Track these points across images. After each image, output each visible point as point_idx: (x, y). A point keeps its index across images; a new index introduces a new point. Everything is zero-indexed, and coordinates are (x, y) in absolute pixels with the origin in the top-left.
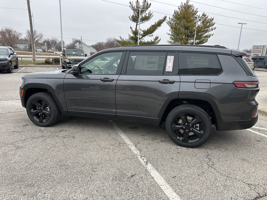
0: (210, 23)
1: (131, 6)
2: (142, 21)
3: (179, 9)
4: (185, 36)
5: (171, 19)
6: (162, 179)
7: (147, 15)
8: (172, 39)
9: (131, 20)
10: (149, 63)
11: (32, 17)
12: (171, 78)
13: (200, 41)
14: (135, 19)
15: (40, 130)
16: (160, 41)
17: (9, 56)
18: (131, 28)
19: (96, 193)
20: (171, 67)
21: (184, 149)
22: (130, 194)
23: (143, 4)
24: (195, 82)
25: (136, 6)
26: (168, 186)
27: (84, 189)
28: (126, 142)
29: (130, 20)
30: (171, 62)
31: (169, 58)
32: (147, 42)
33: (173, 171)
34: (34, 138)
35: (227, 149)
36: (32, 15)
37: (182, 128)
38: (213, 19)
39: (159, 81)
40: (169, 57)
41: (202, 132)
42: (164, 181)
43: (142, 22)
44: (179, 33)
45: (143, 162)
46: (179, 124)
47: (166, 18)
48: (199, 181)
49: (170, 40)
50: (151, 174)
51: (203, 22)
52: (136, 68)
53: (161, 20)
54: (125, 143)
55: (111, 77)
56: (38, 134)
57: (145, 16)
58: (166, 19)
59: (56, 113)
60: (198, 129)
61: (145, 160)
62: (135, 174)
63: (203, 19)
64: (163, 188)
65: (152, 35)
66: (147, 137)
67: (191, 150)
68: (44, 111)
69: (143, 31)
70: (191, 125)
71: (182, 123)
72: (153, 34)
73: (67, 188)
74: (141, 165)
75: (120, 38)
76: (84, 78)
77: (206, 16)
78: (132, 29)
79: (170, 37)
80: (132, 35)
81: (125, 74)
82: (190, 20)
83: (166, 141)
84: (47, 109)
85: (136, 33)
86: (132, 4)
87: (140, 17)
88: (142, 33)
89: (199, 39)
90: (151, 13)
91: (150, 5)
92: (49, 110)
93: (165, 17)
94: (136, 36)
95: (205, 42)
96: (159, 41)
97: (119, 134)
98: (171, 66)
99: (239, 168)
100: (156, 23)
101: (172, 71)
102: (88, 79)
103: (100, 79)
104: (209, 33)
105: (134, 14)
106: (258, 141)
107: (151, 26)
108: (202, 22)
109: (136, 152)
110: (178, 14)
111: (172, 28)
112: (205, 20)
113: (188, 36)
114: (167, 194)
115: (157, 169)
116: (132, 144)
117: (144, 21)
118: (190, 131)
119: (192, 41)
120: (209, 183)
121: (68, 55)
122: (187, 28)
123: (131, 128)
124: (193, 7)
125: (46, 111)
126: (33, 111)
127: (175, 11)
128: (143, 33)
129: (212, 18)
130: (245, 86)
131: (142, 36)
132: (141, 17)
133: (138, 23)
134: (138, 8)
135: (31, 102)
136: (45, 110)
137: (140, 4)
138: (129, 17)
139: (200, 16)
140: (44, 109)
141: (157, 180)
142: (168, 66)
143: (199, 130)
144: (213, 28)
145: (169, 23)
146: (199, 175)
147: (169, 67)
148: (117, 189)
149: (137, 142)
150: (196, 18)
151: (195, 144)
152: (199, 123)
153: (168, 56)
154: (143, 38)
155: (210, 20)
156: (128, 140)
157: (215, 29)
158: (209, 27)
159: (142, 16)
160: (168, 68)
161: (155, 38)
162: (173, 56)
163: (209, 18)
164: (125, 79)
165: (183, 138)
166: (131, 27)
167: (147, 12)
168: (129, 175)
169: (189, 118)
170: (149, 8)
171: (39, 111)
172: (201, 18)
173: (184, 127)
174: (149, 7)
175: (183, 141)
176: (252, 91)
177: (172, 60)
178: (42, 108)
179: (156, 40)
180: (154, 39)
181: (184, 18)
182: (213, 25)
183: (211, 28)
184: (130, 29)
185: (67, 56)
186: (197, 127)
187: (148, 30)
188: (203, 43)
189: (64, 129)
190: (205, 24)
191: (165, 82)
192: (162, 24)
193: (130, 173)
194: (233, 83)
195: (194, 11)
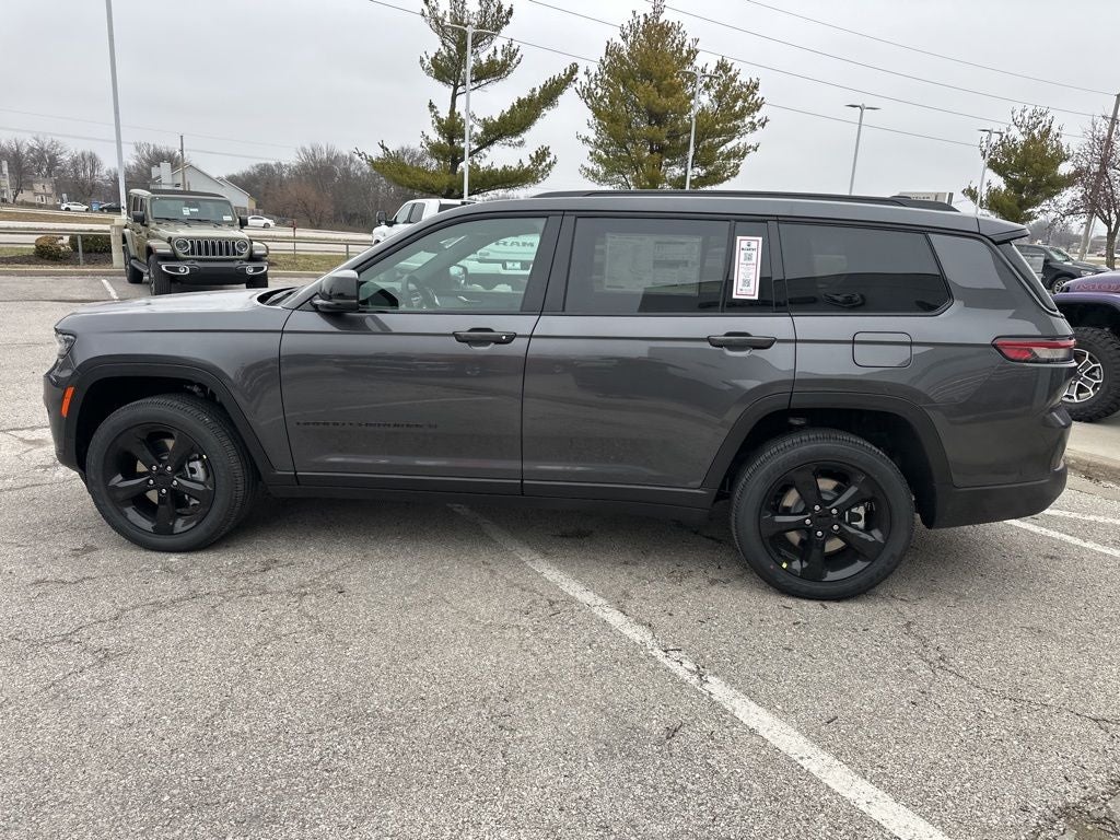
0: (745, 101)
1: (427, 12)
3: (624, 37)
4: (652, 151)
5: (593, 75)
6: (790, 730)
7: (499, 57)
8: (599, 160)
9: (428, 72)
10: (658, 264)
13: (708, 173)
14: (447, 70)
15: (167, 569)
16: (553, 169)
18: (432, 106)
20: (752, 283)
21: (811, 607)
22: (700, 805)
23: (479, 8)
24: (854, 342)
25: (448, 14)
26: (828, 758)
27: (506, 807)
28: (571, 594)
29: (424, 73)
30: (754, 261)
31: (744, 245)
32: (500, 168)
33: (818, 699)
34: (161, 606)
37: (799, 527)
38: (756, 87)
39: (708, 339)
40: (742, 242)
41: (877, 535)
42: (802, 738)
43: (476, 85)
44: (629, 137)
45: (683, 670)
46: (787, 511)
47: (576, 71)
48: (925, 727)
49: (590, 165)
50: (741, 719)
51: (719, 96)
52: (608, 287)
53: (556, 79)
54: (571, 601)
55: (501, 324)
56: (167, 587)
57: (492, 62)
58: (574, 77)
59: (241, 487)
60: (861, 524)
61: (690, 665)
62: (679, 723)
63: (719, 84)
64: (810, 766)
65: (519, 139)
66: (643, 568)
67: (838, 609)
68: (180, 480)
69: (485, 123)
70: (834, 511)
71: (797, 504)
72: (525, 136)
73: (427, 810)
74: (681, 683)
75: (382, 147)
76: (372, 330)
77: (732, 73)
78: (437, 112)
79: (591, 154)
81: (562, 311)
82: (670, 85)
83: (729, 581)
84: (193, 471)
85: (451, 128)
86: (434, 4)
87: (471, 62)
88: (479, 130)
89: (704, 165)
90: (515, 46)
91: (510, 12)
92: (200, 474)
93: (574, 69)
94: (451, 142)
95: (728, 178)
96: (549, 166)
97: (529, 564)
98: (752, 277)
100: (534, 90)
101: (756, 297)
102: (386, 331)
103: (454, 334)
104: (743, 140)
105: (442, 48)
107: (515, 104)
108: (714, 96)
109: (636, 634)
110: (620, 57)
111: (597, 113)
112: (726, 86)
113: (661, 150)
114: (837, 790)
115: (752, 695)
116: (600, 601)
117: (484, 82)
118: (830, 535)
119: (678, 171)
120: (964, 729)
121: (160, 220)
122: (656, 117)
123: (564, 536)
124: (681, 30)
125: (187, 479)
126: (120, 485)
127: (608, 43)
128: (482, 130)
129: (754, 80)
130: (1035, 354)
131: (478, 142)
133: (460, 90)
134: (461, 24)
135: (114, 441)
136: (185, 478)
137: (467, 7)
138: (422, 61)
139: (708, 72)
140: (179, 469)
141: (773, 737)
142: (741, 277)
143: (866, 530)
144: (755, 121)
145: (587, 94)
146: (913, 703)
147: (747, 283)
148: (638, 791)
149: (617, 592)
150: (692, 77)
151: (850, 585)
152: (866, 502)
153: (739, 238)
154: (484, 150)
155: (744, 90)
156: (576, 586)
157: (763, 125)
158: (741, 115)
159: (479, 61)
160: (740, 287)
161: (534, 155)
162: (760, 239)
163: (743, 78)
164: (563, 332)
165: (805, 565)
166: (431, 103)
167: (499, 42)
168: (658, 730)
169: (827, 485)
170: (505, 28)
171: (151, 482)
172: (711, 77)
173: (808, 521)
174: (507, 22)
175: (804, 575)
176: (1052, 373)
177: (754, 253)
178: (169, 468)
179: (540, 164)
180: (531, 158)
181: (647, 75)
182: (758, 107)
183: (748, 119)
184: (429, 115)
185: (154, 225)
186: (858, 517)
187: (502, 119)
188: (722, 180)
189: (276, 556)
190: (727, 104)
191: (736, 343)
192: (560, 98)
194: (994, 345)
195: (686, 48)
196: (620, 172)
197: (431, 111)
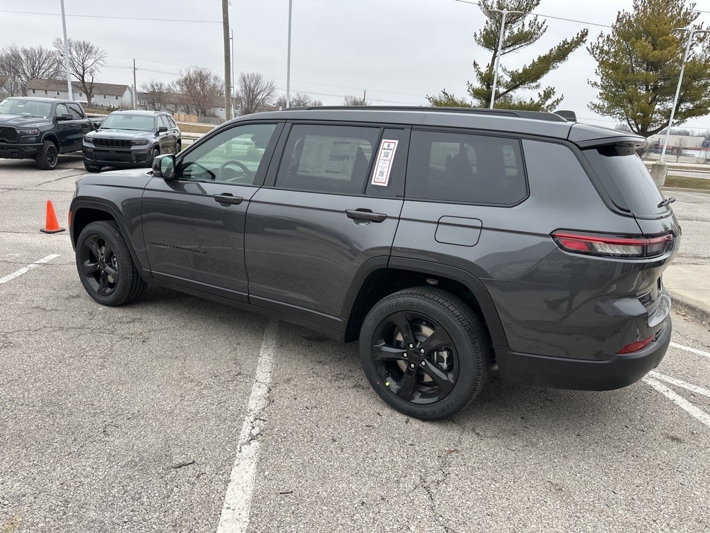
1: (482, 3)
2: (510, 46)
3: (635, 8)
4: (647, 89)
5: (605, 37)
6: (250, 490)
7: (527, 28)
9: (479, 42)
10: (334, 157)
11: (231, 40)
12: (378, 206)
14: (490, 40)
17: (157, 134)
18: (475, 64)
19: (54, 487)
20: (385, 174)
24: (439, 223)
26: (245, 515)
28: (257, 372)
29: (476, 43)
30: (389, 158)
31: (386, 146)
33: (300, 476)
34: (61, 329)
35: (533, 445)
36: (231, 37)
37: (400, 357)
39: (346, 212)
40: (385, 143)
41: (451, 376)
42: (250, 497)
43: (512, 49)
44: (627, 81)
45: (245, 433)
47: (586, 34)
49: (598, 102)
50: (233, 471)
52: (301, 171)
53: (569, 41)
54: (252, 375)
55: (237, 192)
56: (78, 321)
57: (521, 32)
58: (584, 39)
60: (445, 365)
61: (255, 432)
62: (191, 462)
64: (226, 515)
65: (537, 84)
66: (326, 368)
67: (415, 424)
68: (108, 266)
69: (512, 74)
70: (422, 351)
72: (540, 81)
74: (233, 440)
75: (444, 93)
76: (189, 192)
78: (479, 68)
79: (601, 94)
80: (477, 85)
81: (274, 185)
82: (665, 40)
83: (369, 389)
84: (114, 262)
85: (487, 79)
87: (505, 35)
88: (508, 79)
93: (585, 34)
94: (488, 87)
96: (558, 101)
97: (262, 350)
98: (386, 170)
99: (516, 512)
100: (551, 50)
101: (386, 185)
103: (216, 196)
105: (487, 25)
106: (673, 439)
107: (536, 60)
108: (707, 48)
109: (256, 404)
110: (629, 21)
111: (603, 64)
113: (655, 89)
115: (262, 460)
116: (268, 380)
117: (518, 46)
122: (654, 65)
126: (88, 265)
127: (619, 13)
128: (510, 79)
130: (594, 248)
131: (506, 87)
132: (507, 34)
133: (499, 53)
134: (501, 9)
136: (111, 266)
138: (475, 35)
141: (233, 490)
142: (379, 169)
143: (446, 372)
145: (596, 51)
146: (363, 503)
147: (382, 174)
151: (428, 410)
152: (449, 350)
153: (384, 140)
154: (511, 93)
156: (268, 369)
159: (512, 33)
160: (377, 176)
161: (542, 94)
162: (397, 142)
165: (400, 387)
166: (475, 63)
167: (529, 18)
168: (178, 459)
169: (427, 331)
170: (535, 8)
171: (98, 265)
172: (705, 32)
173: (405, 355)
174: (537, 4)
175: (399, 394)
176: (623, 267)
177: (391, 152)
178: (105, 260)
179: (547, 100)
180: (540, 95)
181: (648, 33)
184: (473, 69)
186: (443, 360)
187: (525, 71)
191: (362, 217)
192: (570, 55)
193: (184, 456)
194: (552, 235)
195: (684, 10)
196: (622, 107)
197: (475, 68)
